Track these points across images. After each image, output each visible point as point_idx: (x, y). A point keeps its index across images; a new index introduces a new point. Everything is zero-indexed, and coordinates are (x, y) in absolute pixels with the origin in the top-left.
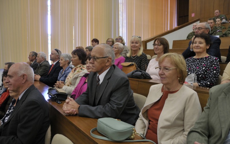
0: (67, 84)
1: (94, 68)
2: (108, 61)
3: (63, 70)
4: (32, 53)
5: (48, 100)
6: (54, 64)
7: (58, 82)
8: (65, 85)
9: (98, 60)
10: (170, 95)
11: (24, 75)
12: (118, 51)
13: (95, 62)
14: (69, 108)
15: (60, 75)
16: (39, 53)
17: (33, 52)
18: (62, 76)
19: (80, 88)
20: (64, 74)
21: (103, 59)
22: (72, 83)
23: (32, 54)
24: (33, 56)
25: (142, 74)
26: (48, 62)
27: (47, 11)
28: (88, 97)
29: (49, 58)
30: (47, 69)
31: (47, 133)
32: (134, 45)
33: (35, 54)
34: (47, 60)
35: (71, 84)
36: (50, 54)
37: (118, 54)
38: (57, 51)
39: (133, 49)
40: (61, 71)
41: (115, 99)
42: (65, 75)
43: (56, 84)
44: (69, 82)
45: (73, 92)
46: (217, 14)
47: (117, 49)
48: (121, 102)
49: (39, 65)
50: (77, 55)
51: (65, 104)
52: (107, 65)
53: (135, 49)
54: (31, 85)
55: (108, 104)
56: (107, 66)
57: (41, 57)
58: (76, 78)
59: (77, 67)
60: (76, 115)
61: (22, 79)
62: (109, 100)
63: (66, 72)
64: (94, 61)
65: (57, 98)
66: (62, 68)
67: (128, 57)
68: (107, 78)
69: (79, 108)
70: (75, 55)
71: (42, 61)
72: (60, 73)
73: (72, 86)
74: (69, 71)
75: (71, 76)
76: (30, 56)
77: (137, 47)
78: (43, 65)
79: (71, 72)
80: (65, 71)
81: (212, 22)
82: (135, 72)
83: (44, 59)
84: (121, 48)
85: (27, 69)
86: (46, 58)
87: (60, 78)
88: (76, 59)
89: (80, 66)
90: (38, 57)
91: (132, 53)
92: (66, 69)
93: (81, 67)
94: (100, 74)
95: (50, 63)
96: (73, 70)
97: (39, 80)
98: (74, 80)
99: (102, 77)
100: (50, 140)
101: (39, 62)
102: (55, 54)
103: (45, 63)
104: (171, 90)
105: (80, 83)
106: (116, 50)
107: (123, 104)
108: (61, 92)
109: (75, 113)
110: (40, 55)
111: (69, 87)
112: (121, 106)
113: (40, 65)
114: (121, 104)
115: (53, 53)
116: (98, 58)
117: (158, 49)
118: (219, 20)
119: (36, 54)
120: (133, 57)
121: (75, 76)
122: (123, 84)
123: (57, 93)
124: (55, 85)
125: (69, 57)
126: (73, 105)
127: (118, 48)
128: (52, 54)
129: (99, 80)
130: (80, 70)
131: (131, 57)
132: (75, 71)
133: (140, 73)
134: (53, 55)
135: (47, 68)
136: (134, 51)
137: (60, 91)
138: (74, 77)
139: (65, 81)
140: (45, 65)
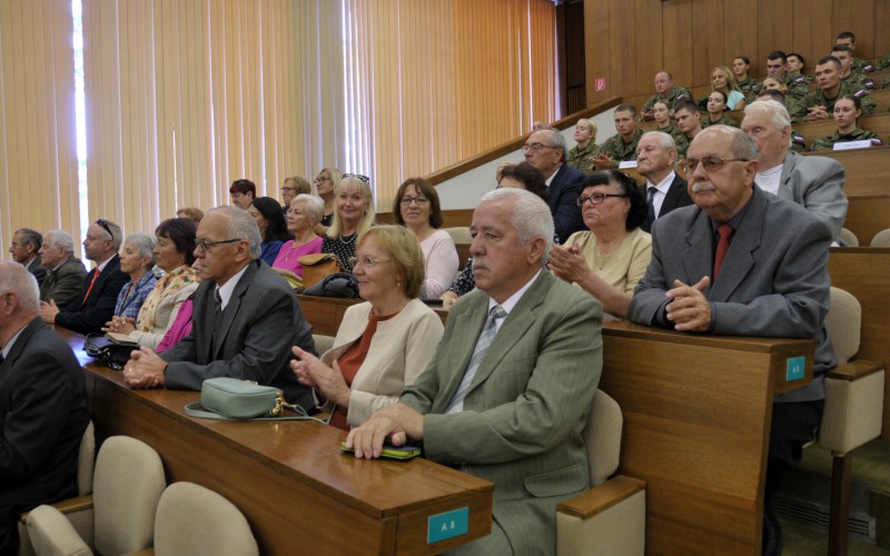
0: (141, 326)
1: (206, 270)
2: (240, 250)
3: (131, 285)
4: (20, 235)
5: (88, 365)
6: (101, 268)
7: (116, 318)
8: (136, 328)
9: (214, 249)
10: (380, 324)
11: (9, 295)
12: (306, 220)
13: (208, 255)
14: (140, 371)
15: (121, 300)
16: (50, 235)
17: (26, 231)
18: (129, 303)
19: (178, 331)
20: (135, 296)
21: (226, 245)
22: (158, 323)
23: (22, 238)
24: (28, 243)
25: (348, 285)
26: (79, 262)
27: (72, 70)
28: (194, 348)
29: (83, 253)
30: (78, 287)
31: (83, 441)
32: (348, 203)
33: (33, 238)
34: (76, 256)
35: (155, 326)
36: (84, 237)
37: (308, 231)
38: (104, 225)
39: (345, 215)
40: (124, 287)
41: (255, 343)
42: (136, 301)
43: (108, 323)
44: (148, 318)
45: (161, 344)
46: (663, 84)
47: (300, 216)
48: (270, 350)
49: (49, 274)
50: (171, 237)
51: (130, 362)
52: (237, 260)
53: (350, 216)
54: (31, 318)
55: (240, 355)
56: (239, 263)
57: (56, 248)
58: (171, 306)
59: (173, 275)
60: (159, 387)
61: (5, 304)
62: (241, 347)
63: (141, 290)
64: (204, 252)
65: (111, 357)
66: (126, 277)
67: (332, 240)
68: (239, 294)
69: (165, 370)
70: (165, 237)
71: (61, 258)
72: (120, 294)
73: (157, 330)
74: (150, 286)
75: (154, 300)
76: (14, 243)
77: (356, 209)
78: (65, 273)
79: (155, 289)
80: (137, 288)
81: (626, 117)
82: (332, 279)
83: (67, 253)
84: (316, 213)
85: (16, 279)
86: (75, 249)
87: (123, 310)
88: (166, 248)
89: (182, 271)
90: (46, 247)
91: (342, 227)
92: (142, 282)
93: (185, 273)
94: (221, 285)
95: (88, 265)
96: (161, 282)
97: (53, 319)
98: (161, 313)
99: (226, 291)
100: (92, 456)
101: (50, 265)
102: (100, 237)
103: (71, 267)
104: (385, 314)
105: (178, 318)
106: (299, 220)
107: (275, 354)
108: (121, 342)
109: (156, 381)
110: (54, 239)
111: (149, 334)
112: (271, 359)
113: (55, 273)
114: (270, 355)
115: (93, 235)
116: (213, 244)
117: (417, 211)
118: (662, 105)
119: (36, 239)
120: (344, 239)
121: (165, 301)
122: (276, 305)
123: (109, 343)
124: (108, 327)
125: (150, 245)
126: (149, 364)
127: (304, 212)
128: (90, 237)
129: (220, 300)
130: (182, 283)
131: (338, 239)
132: (165, 285)
133: (345, 281)
134: (95, 242)
135: (77, 284)
136: (349, 220)
137: (119, 337)
138: (162, 304)
139: (136, 317)
140: (68, 275)
